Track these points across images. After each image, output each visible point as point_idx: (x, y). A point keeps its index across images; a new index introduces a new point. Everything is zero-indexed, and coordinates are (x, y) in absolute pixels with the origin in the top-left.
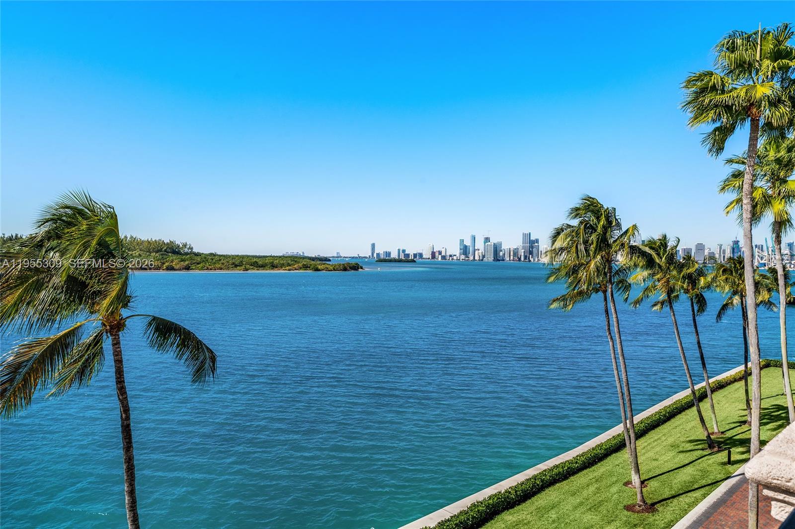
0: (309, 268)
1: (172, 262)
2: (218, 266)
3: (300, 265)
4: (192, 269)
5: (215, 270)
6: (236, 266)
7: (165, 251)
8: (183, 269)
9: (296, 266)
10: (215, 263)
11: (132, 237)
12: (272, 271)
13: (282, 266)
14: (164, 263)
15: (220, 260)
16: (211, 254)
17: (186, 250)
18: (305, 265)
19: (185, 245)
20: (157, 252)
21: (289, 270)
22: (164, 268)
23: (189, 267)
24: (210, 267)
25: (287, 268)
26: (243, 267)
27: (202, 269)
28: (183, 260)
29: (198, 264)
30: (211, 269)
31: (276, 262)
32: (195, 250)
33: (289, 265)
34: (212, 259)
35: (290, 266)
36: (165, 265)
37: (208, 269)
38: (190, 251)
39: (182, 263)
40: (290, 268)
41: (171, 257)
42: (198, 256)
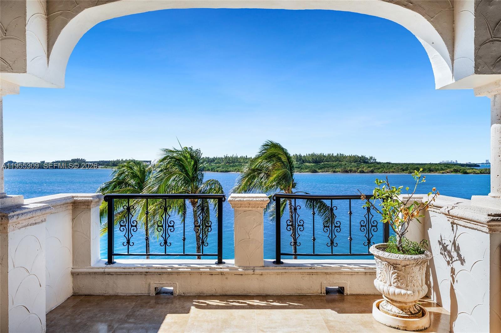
0: (459, 171)
1: (363, 168)
2: (391, 170)
3: (452, 169)
4: (375, 172)
5: (390, 173)
6: (404, 170)
7: (360, 161)
8: (370, 172)
9: (448, 170)
10: (389, 169)
11: (340, 154)
12: (429, 174)
13: (436, 170)
14: (358, 169)
15: (393, 167)
16: (387, 163)
17: (372, 161)
18: (456, 169)
19: (371, 158)
20: (355, 162)
21: (443, 173)
22: (359, 172)
23: (373, 171)
24: (386, 171)
25: (441, 172)
26: (408, 171)
27: (381, 172)
28: (369, 167)
29: (379, 169)
30: (387, 172)
31: (433, 167)
32: (378, 161)
33: (442, 169)
34: (388, 166)
35: (444, 170)
36: (359, 170)
37: (385, 172)
38: (374, 161)
39: (369, 169)
40: (443, 171)
41: (363, 165)
42: (379, 164)
